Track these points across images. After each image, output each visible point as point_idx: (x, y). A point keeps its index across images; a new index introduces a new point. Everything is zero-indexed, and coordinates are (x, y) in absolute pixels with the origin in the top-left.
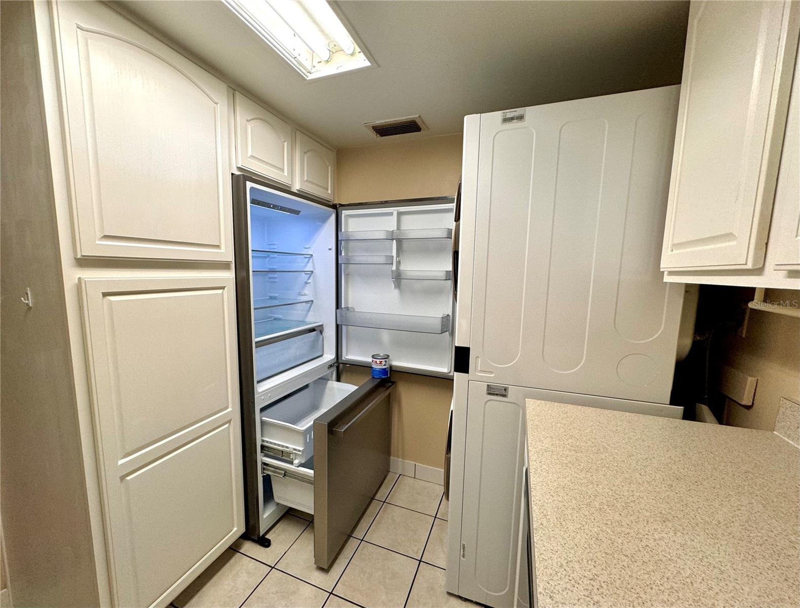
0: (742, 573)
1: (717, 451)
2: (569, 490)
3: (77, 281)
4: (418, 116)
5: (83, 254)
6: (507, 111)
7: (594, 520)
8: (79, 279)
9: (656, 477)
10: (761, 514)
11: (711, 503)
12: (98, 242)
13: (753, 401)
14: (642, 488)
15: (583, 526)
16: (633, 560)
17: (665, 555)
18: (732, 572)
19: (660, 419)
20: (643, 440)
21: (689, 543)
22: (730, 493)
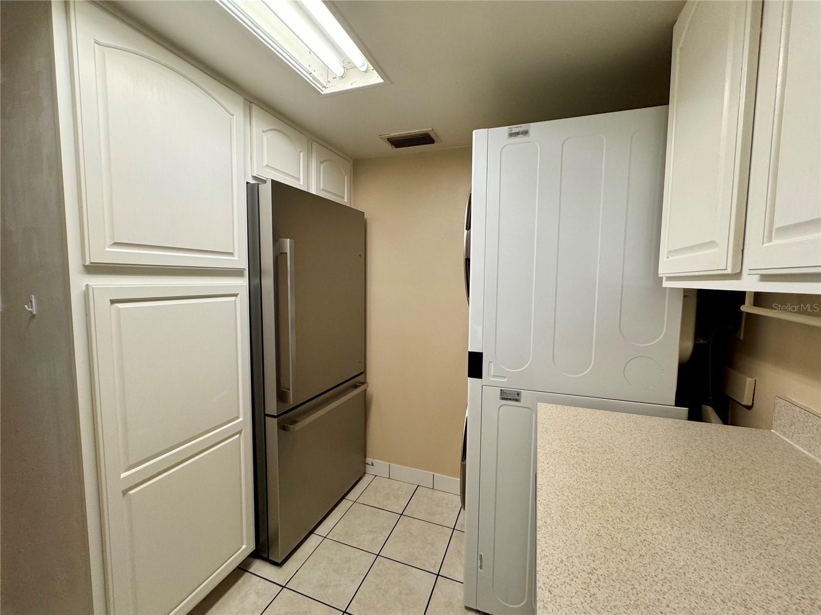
0: (732, 563)
1: (717, 449)
2: (574, 489)
3: (84, 288)
4: (431, 129)
5: (92, 261)
6: (513, 126)
7: (597, 517)
8: (87, 286)
9: (658, 475)
10: (754, 507)
11: (708, 499)
12: (107, 249)
13: (753, 400)
14: (644, 486)
15: (585, 523)
16: (631, 554)
17: (662, 548)
18: (722, 562)
19: (666, 420)
20: (649, 441)
21: (684, 536)
22: (727, 488)
